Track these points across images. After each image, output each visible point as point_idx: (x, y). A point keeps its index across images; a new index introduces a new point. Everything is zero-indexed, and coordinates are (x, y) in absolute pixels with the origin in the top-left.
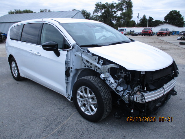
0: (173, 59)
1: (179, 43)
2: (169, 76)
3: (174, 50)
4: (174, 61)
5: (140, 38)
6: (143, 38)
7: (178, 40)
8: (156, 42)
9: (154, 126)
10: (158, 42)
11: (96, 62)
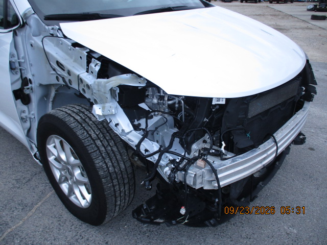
0: (306, 56)
1: (310, 17)
2: (291, 100)
3: (300, 31)
4: (308, 61)
5: (238, 6)
6: (243, 6)
7: (309, 10)
8: (267, 14)
9: (244, 235)
10: (271, 15)
11: (81, 66)
